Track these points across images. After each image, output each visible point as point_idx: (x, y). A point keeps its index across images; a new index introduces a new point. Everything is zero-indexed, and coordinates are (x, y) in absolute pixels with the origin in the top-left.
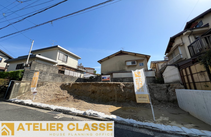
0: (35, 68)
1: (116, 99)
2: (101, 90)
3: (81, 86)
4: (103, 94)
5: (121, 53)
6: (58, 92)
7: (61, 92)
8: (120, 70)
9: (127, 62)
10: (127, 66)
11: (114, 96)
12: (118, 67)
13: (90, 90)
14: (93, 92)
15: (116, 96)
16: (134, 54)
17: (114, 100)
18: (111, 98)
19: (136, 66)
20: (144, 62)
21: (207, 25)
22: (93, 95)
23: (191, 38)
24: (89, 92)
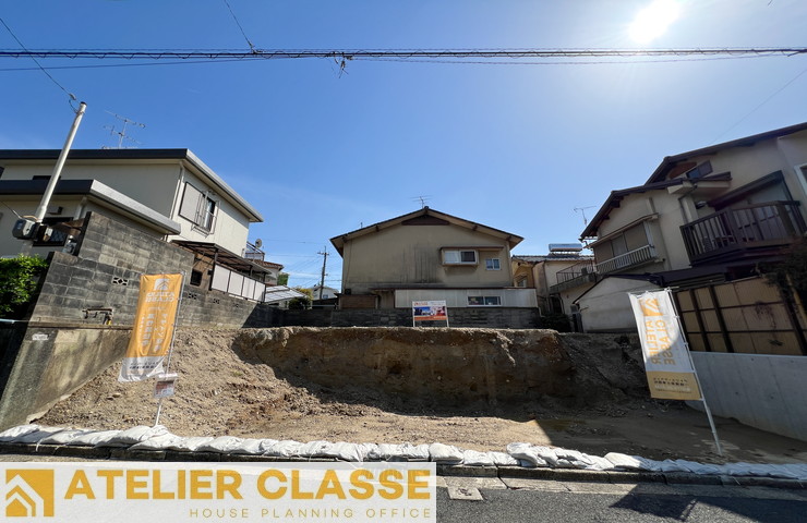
0: (99, 248)
1: (492, 391)
2: (427, 359)
3: (330, 343)
4: (439, 373)
5: (426, 217)
6: (235, 375)
7: (248, 374)
8: (419, 278)
9: (448, 252)
10: (446, 265)
11: (485, 380)
12: (414, 269)
13: (379, 361)
14: (396, 369)
15: (491, 380)
16: (471, 226)
17: (486, 397)
18: (473, 388)
19: (475, 267)
20: (501, 257)
21: (727, 177)
22: (395, 380)
23: (688, 205)
24: (376, 368)
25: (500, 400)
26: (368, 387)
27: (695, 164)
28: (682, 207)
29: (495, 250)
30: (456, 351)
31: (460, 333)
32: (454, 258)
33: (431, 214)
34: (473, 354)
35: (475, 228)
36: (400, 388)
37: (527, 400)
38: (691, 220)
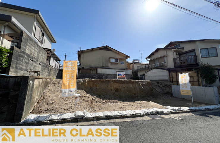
0: (26, 47)
1: (139, 95)
2: (125, 88)
3: (98, 83)
4: (127, 91)
5: (106, 48)
8: (103, 65)
9: (111, 59)
10: (111, 62)
11: (137, 92)
12: (102, 63)
13: (112, 88)
14: (117, 90)
15: (139, 92)
17: (138, 96)
18: (135, 94)
19: (118, 63)
20: (124, 61)
21: (183, 48)
22: (117, 93)
23: (175, 53)
24: (111, 90)
25: (140, 97)
26: (110, 95)
27: (176, 44)
28: (174, 54)
29: (123, 60)
30: (131, 86)
31: (132, 81)
32: (113, 60)
33: (108, 47)
34: (135, 86)
35: (119, 53)
36: (118, 95)
37: (146, 97)
38: (175, 57)
